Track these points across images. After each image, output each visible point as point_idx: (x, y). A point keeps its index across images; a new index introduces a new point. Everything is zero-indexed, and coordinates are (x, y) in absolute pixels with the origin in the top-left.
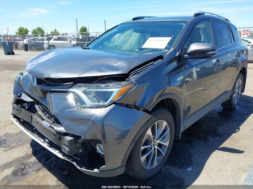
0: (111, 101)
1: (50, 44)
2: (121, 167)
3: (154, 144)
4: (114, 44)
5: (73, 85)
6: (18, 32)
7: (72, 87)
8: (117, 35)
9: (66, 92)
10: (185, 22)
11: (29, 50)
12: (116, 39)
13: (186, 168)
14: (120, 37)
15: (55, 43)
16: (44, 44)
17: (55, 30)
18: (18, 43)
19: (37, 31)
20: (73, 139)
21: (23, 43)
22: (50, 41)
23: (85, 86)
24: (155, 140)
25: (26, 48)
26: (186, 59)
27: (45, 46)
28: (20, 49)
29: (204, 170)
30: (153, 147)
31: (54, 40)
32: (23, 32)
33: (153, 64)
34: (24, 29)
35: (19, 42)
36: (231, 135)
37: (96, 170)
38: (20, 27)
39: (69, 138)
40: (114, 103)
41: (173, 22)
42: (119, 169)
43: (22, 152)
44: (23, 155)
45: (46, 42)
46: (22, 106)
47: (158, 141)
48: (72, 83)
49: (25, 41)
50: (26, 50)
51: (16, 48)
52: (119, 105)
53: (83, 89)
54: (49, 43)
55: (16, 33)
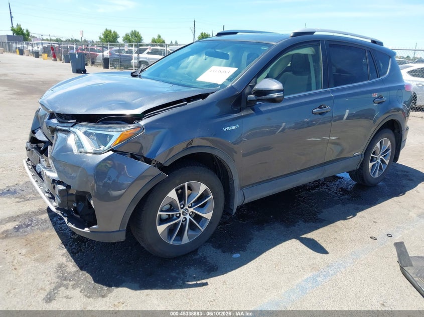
0: (110, 147)
1: (140, 60)
2: (119, 231)
3: (184, 212)
4: (187, 70)
5: (75, 124)
6: (102, 37)
7: (74, 126)
8: (191, 58)
9: (68, 132)
10: (269, 45)
11: (109, 67)
12: (191, 63)
13: (232, 253)
14: (196, 60)
15: (149, 59)
16: (131, 58)
17: (159, 37)
18: (97, 55)
19: (132, 36)
20: (65, 189)
21: (103, 55)
22: (141, 55)
23: (87, 126)
24: (186, 207)
25: (106, 63)
26: (250, 101)
27: (134, 62)
28: (98, 65)
29: (257, 259)
30: (182, 217)
31: (148, 53)
32: (110, 38)
33: (186, 104)
34: (112, 32)
35: (98, 53)
36: (334, 223)
37: (86, 230)
38: (106, 30)
39: (61, 187)
40: (112, 150)
41: (255, 44)
42: (115, 233)
43: (35, 206)
44: (36, 209)
45: (135, 55)
46: (37, 146)
47: (191, 210)
48: (75, 121)
49: (106, 54)
50: (106, 67)
51: (93, 63)
52: (119, 154)
53: (84, 129)
54: (138, 58)
55: (100, 38)
